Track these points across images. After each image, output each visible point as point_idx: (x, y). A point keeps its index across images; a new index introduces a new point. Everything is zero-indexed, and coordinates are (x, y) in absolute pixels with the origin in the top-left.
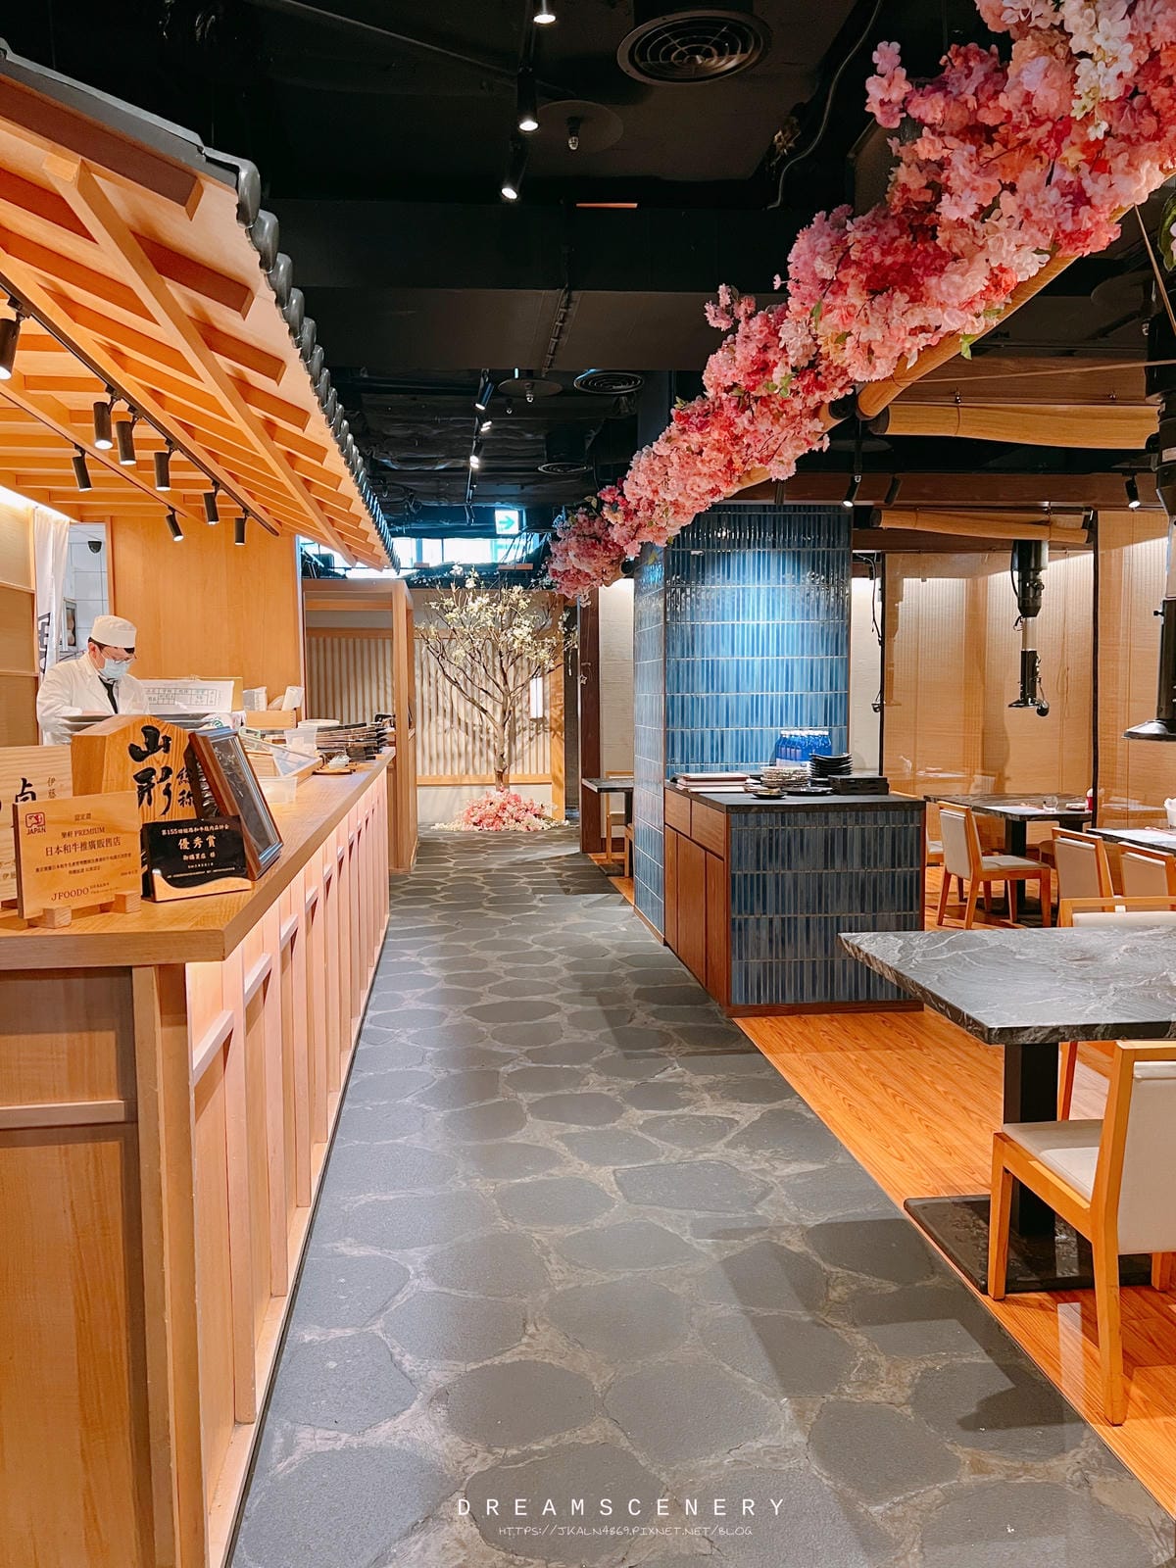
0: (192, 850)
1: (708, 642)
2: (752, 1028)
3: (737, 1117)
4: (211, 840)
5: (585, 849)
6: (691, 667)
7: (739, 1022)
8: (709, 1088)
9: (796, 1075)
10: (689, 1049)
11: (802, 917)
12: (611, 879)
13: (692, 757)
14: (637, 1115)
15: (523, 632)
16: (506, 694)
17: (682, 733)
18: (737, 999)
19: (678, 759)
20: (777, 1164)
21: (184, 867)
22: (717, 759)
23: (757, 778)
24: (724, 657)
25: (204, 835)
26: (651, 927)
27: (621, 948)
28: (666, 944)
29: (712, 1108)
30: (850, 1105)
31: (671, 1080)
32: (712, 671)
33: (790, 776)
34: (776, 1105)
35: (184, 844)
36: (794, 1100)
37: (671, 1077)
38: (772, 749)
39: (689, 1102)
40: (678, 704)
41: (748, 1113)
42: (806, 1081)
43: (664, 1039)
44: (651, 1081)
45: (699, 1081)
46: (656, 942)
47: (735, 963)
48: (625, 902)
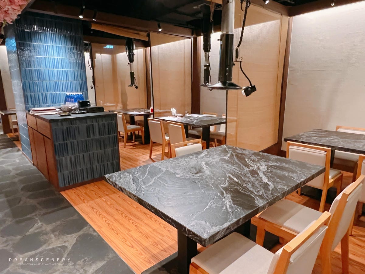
1: (36, 63)
2: (68, 195)
3: (66, 244)
5: (5, 132)
6: (31, 71)
7: (63, 193)
8: (53, 231)
9: (87, 214)
10: (43, 211)
11: (81, 155)
12: (14, 142)
13: (35, 102)
17: (31, 95)
18: (61, 185)
19: (30, 103)
20: (86, 268)
22: (45, 103)
23: (60, 108)
24: (43, 69)
26: (29, 160)
27: (16, 169)
28: (34, 165)
29: (55, 242)
30: (108, 223)
31: (36, 231)
32: (39, 74)
33: (72, 108)
34: (81, 233)
36: (88, 227)
37: (37, 229)
38: (64, 99)
39: (45, 242)
40: (27, 84)
41: (70, 240)
42: (91, 215)
43: (34, 209)
44: (28, 234)
45: (49, 228)
46: (30, 164)
47: (59, 174)
48: (19, 150)
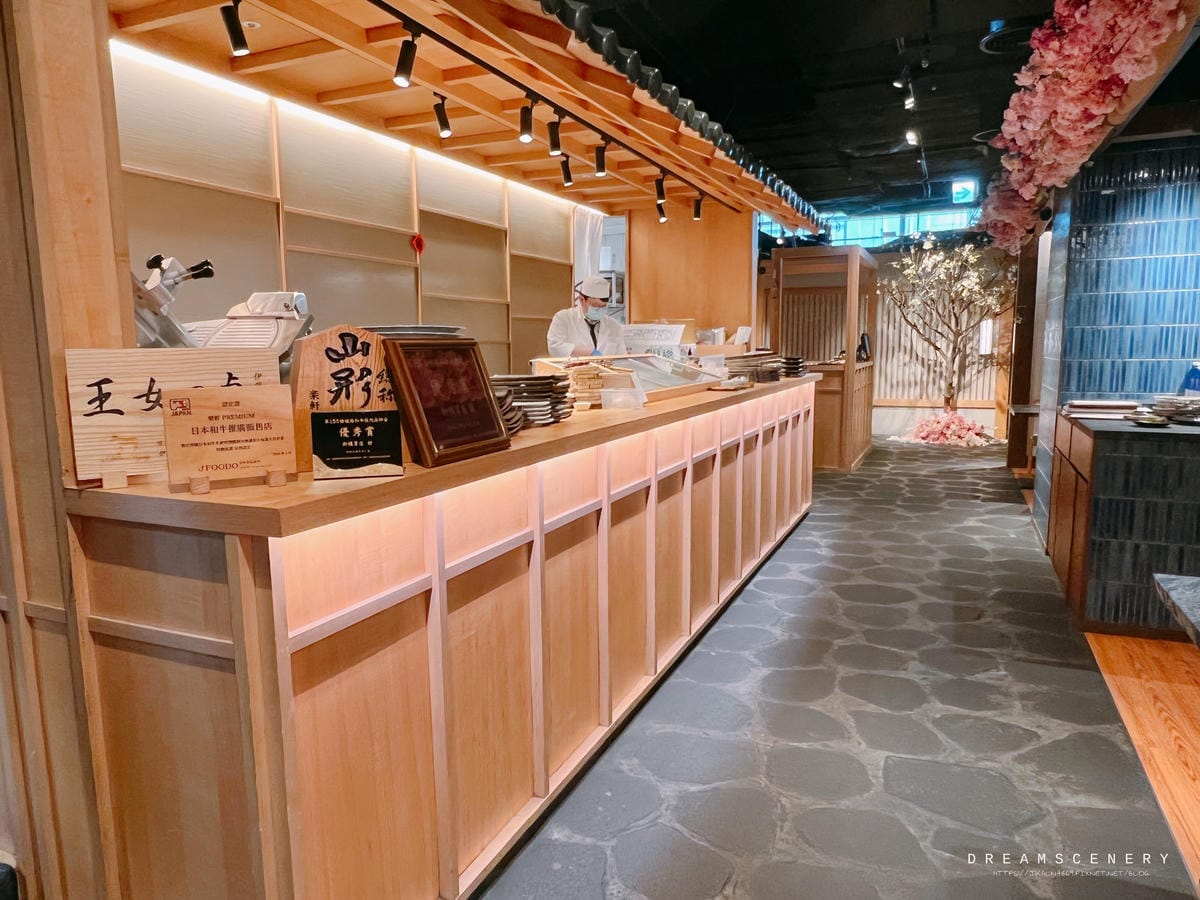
0: (352, 437)
1: (1114, 277)
2: (1104, 648)
3: (1040, 732)
4: (370, 431)
5: (1010, 465)
6: (1094, 302)
7: (1090, 638)
8: (1023, 697)
9: (1131, 705)
10: (1021, 654)
11: (1174, 547)
12: (1023, 491)
13: (1089, 385)
14: (938, 708)
15: (971, 281)
16: (957, 334)
17: (1080, 363)
18: (1092, 615)
19: (1073, 388)
20: (1062, 791)
21: (343, 451)
22: (1117, 388)
23: (1150, 406)
24: (1132, 291)
25: (363, 426)
26: (1040, 539)
27: (998, 552)
28: (1047, 553)
29: (1018, 717)
30: (1180, 746)
31: (988, 681)
32: (1118, 306)
33: (1186, 405)
34: (1089, 729)
35: (344, 432)
36: (1115, 727)
37: (991, 679)
38: (1181, 380)
39: (996, 706)
40: (1077, 336)
41: (1057, 730)
42: (1139, 710)
43: (1002, 640)
44: (968, 678)
45: (1018, 688)
46: (1040, 550)
47: (1092, 582)
48: (1027, 512)
